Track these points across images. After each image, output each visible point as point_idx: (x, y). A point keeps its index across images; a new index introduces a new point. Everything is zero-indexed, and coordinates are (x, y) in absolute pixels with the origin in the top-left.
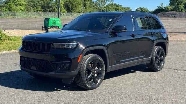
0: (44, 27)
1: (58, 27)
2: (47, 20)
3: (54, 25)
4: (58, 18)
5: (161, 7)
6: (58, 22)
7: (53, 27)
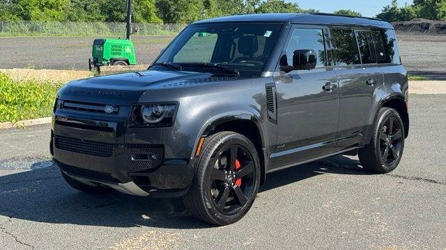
0: (92, 60)
1: (127, 61)
2: (99, 43)
3: (116, 57)
4: (128, 37)
5: (393, 9)
6: (128, 50)
7: (113, 61)
